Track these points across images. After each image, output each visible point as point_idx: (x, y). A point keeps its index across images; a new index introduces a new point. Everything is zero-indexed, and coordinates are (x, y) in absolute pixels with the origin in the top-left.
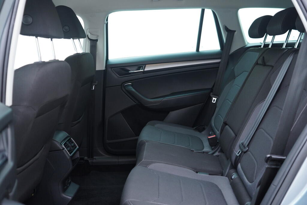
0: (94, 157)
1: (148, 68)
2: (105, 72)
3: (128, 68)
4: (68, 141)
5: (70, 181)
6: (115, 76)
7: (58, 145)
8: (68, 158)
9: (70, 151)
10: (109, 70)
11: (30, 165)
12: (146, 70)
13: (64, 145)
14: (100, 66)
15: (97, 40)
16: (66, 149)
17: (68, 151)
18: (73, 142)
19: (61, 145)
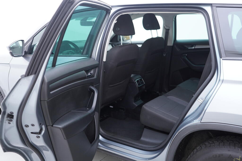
0: (162, 93)
1: (197, 47)
2: (173, 47)
3: (186, 46)
4: (140, 80)
5: (139, 99)
6: (178, 50)
7: (134, 80)
8: (137, 87)
9: (139, 85)
10: (175, 46)
11: (116, 85)
12: (195, 48)
13: (137, 81)
14: (170, 43)
15: (169, 30)
16: (137, 83)
17: (138, 84)
18: (142, 81)
19: (135, 81)
